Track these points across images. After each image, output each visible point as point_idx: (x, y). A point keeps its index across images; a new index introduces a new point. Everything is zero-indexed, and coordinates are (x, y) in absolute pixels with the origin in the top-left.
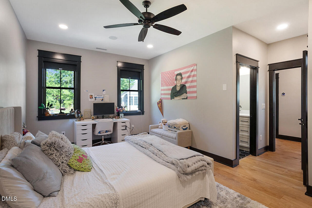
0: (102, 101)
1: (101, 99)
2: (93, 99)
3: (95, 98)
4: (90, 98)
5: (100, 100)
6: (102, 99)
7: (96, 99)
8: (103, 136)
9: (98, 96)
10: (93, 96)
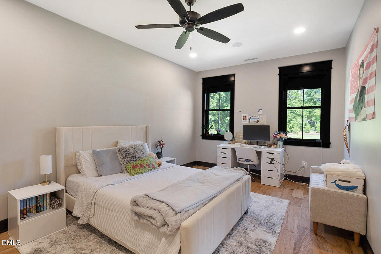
0: (257, 123)
1: (256, 120)
2: (247, 121)
3: (249, 119)
4: (244, 120)
5: (255, 122)
6: (258, 121)
7: (250, 121)
8: (249, 166)
9: (252, 117)
10: (247, 118)
